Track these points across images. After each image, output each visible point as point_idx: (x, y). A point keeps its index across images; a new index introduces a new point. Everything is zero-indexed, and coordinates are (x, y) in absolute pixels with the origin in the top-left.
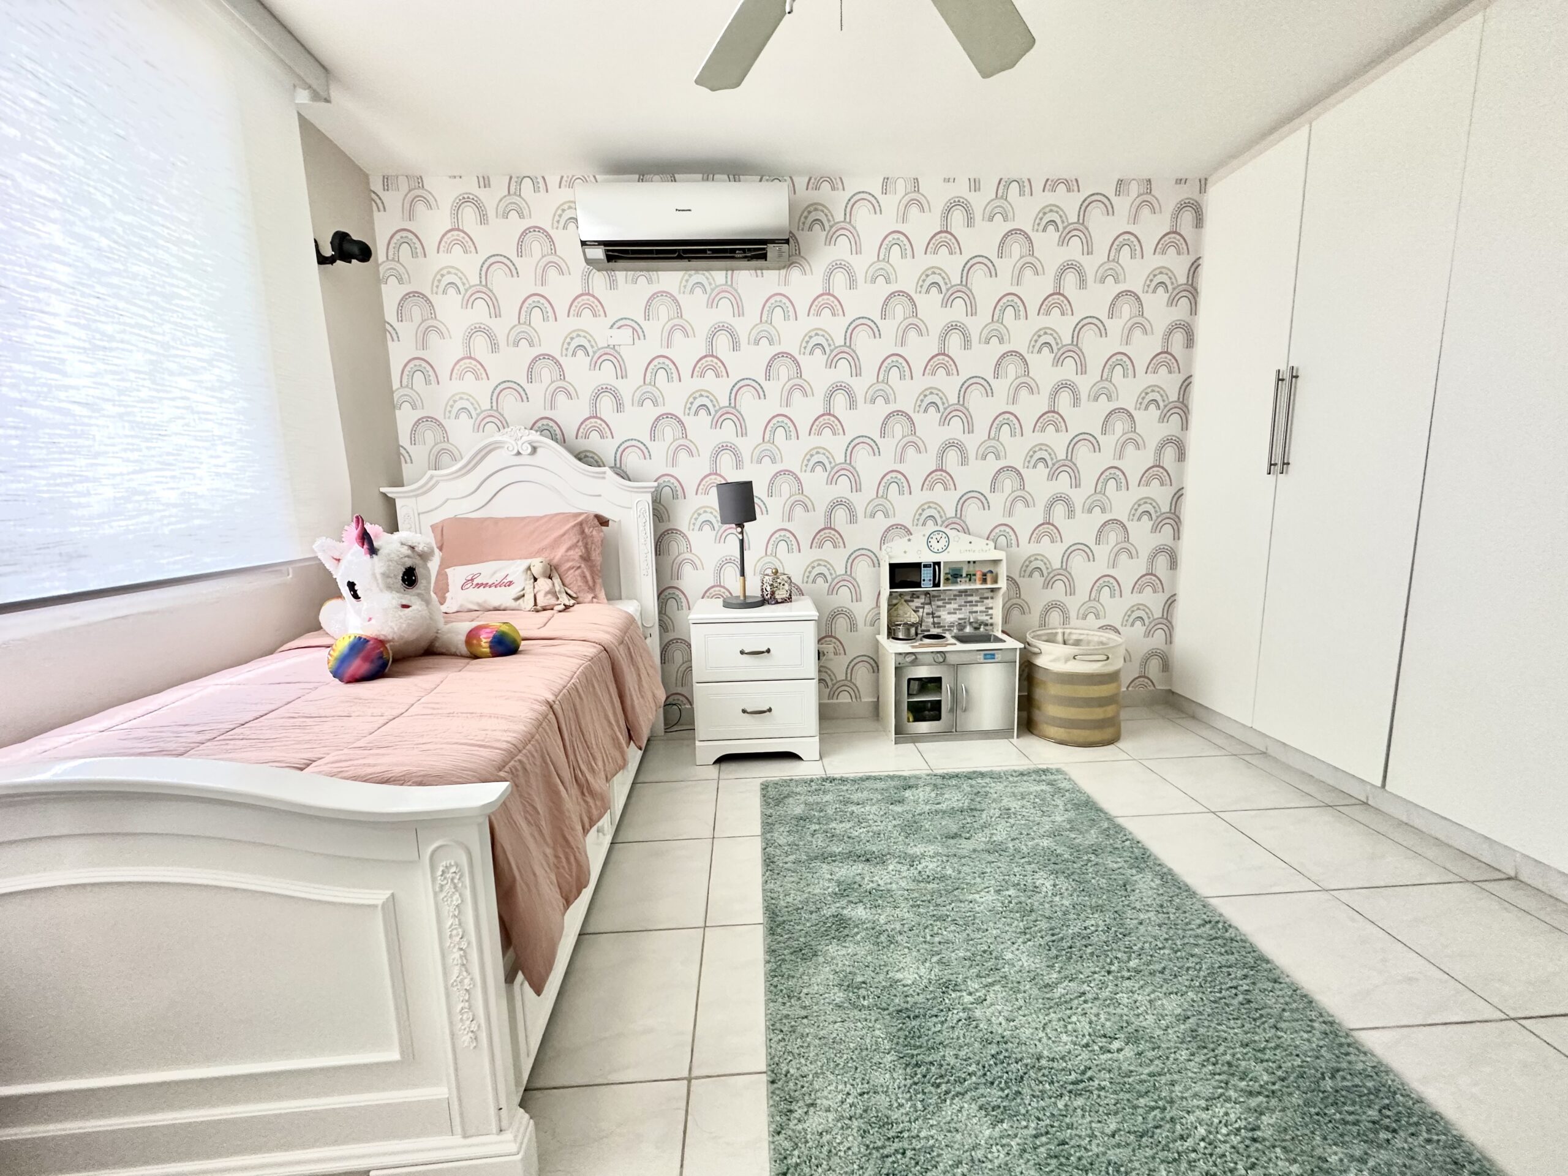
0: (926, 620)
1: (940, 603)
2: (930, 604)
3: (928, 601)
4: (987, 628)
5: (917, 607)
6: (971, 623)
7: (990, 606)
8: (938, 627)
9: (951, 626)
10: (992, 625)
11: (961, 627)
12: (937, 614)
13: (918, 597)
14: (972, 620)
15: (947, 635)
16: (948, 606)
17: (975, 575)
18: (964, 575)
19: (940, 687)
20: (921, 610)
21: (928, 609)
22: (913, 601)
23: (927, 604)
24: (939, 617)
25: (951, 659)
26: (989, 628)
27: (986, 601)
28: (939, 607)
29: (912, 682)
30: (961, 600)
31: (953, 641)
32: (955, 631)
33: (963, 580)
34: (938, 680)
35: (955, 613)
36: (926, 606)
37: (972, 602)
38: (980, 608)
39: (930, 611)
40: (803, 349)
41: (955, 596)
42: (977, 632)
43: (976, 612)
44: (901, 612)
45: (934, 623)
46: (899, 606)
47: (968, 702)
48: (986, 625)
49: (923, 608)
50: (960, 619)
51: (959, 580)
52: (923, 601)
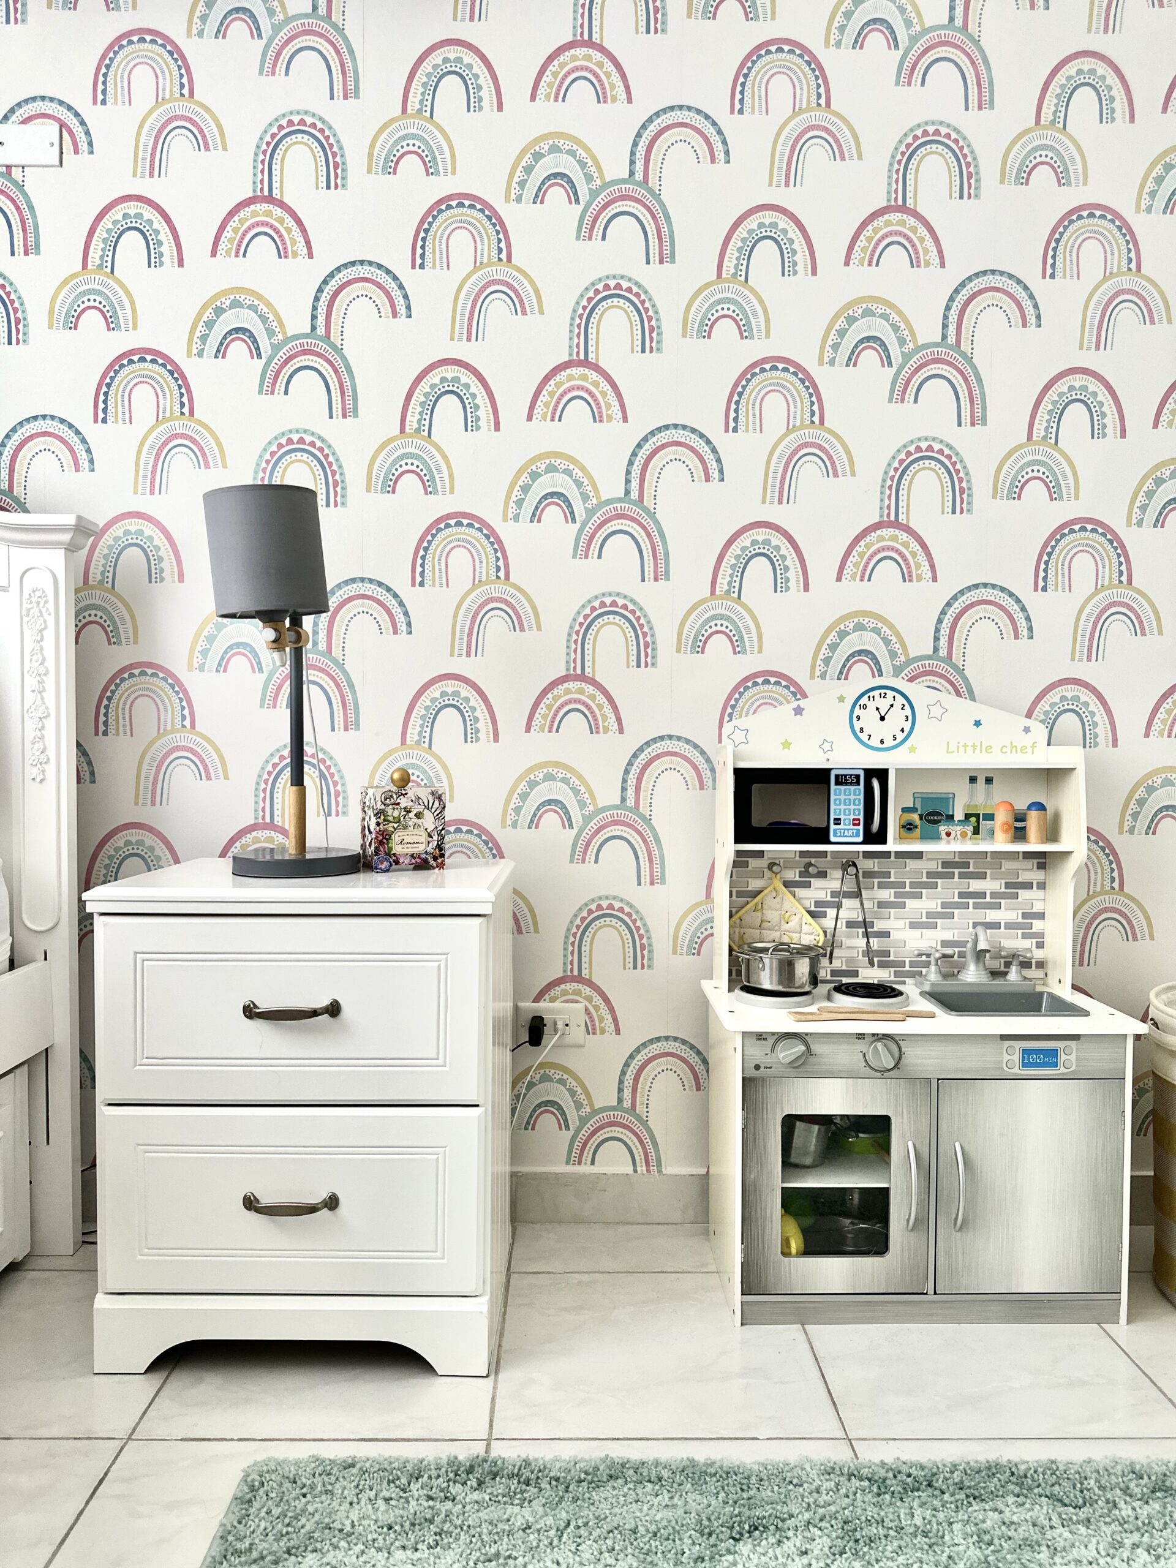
0: (847, 942)
1: (887, 895)
2: (858, 895)
3: (850, 886)
4: (1027, 973)
5: (818, 904)
6: (980, 955)
7: (1038, 907)
8: (882, 965)
9: (923, 960)
10: (1041, 965)
11: (950, 965)
12: (879, 925)
13: (822, 875)
14: (982, 946)
15: (910, 988)
16: (911, 903)
17: (990, 817)
18: (959, 816)
19: (884, 1148)
20: (831, 912)
21: (850, 909)
22: (808, 885)
23: (849, 895)
24: (886, 934)
25: (918, 1058)
26: (1033, 973)
27: (1023, 894)
28: (882, 905)
29: (799, 1125)
30: (949, 889)
31: (928, 1006)
32: (933, 975)
33: (956, 830)
34: (879, 1126)
35: (935, 926)
36: (846, 902)
37: (983, 895)
38: (1005, 914)
39: (856, 916)
40: (516, 188)
41: (930, 874)
42: (998, 982)
43: (996, 925)
44: (771, 915)
45: (869, 953)
46: (767, 897)
47: (971, 1202)
48: (1026, 965)
49: (839, 906)
50: (945, 944)
51: (943, 829)
52: (836, 885)
